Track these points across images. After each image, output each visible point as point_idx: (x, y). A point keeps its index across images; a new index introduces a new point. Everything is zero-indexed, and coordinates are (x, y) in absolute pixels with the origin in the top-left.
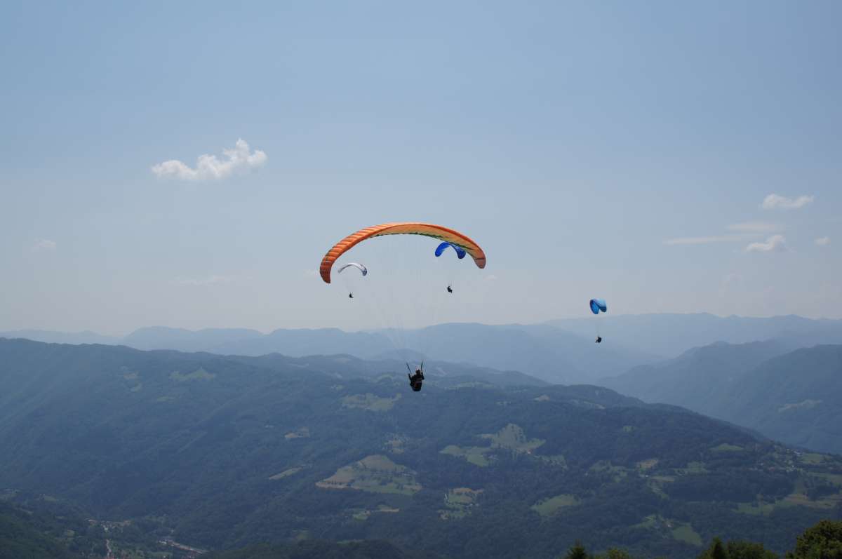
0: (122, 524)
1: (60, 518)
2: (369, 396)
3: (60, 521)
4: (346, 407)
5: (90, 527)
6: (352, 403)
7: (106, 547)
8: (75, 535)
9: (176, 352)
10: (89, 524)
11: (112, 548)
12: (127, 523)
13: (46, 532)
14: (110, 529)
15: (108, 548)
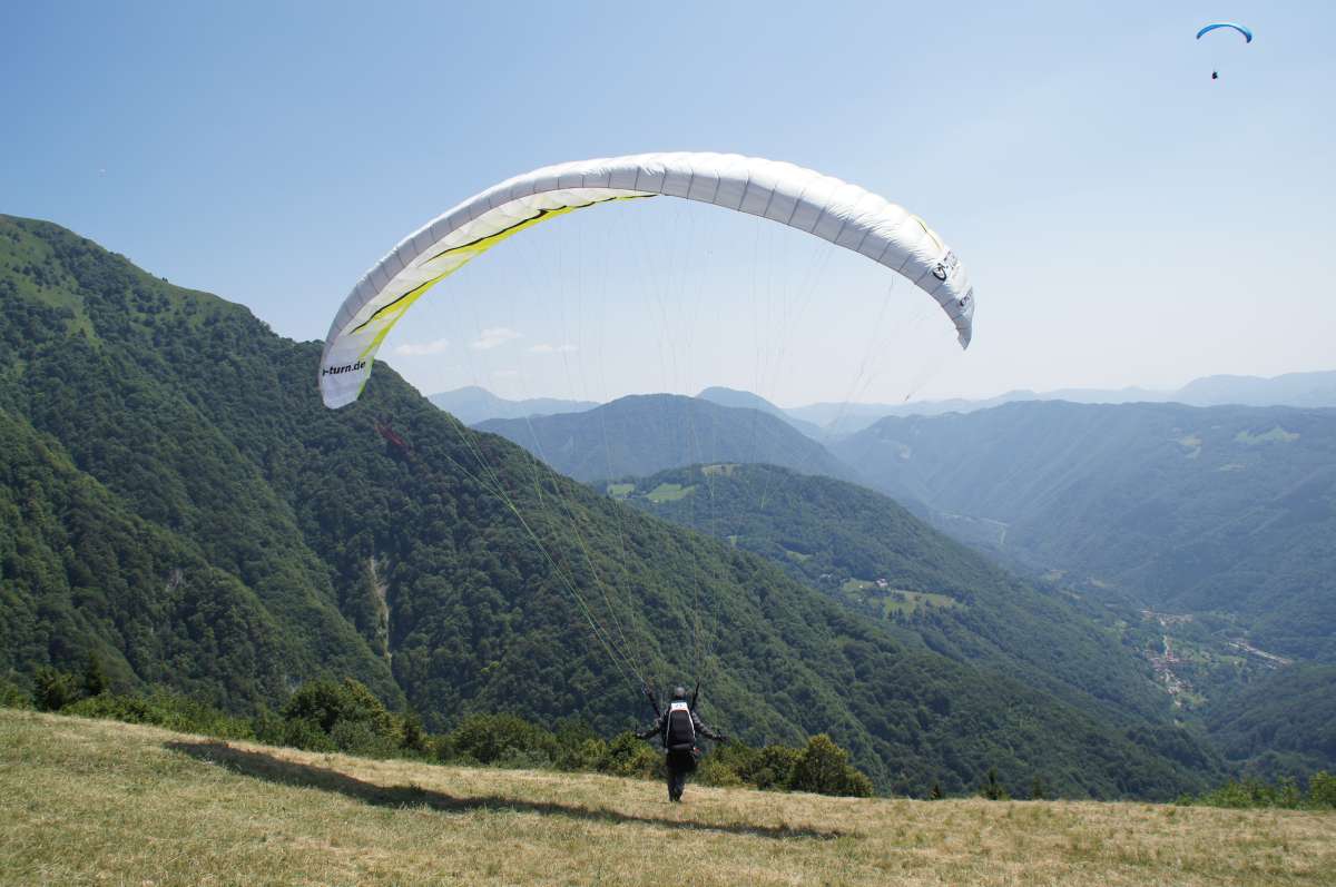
0: (1183, 619)
1: (1110, 605)
3: (1110, 609)
5: (1144, 619)
7: (1162, 644)
8: (1128, 627)
9: (1243, 407)
10: (1143, 615)
11: (1171, 647)
12: (1188, 618)
13: (1095, 621)
14: (1167, 624)
15: (1166, 645)
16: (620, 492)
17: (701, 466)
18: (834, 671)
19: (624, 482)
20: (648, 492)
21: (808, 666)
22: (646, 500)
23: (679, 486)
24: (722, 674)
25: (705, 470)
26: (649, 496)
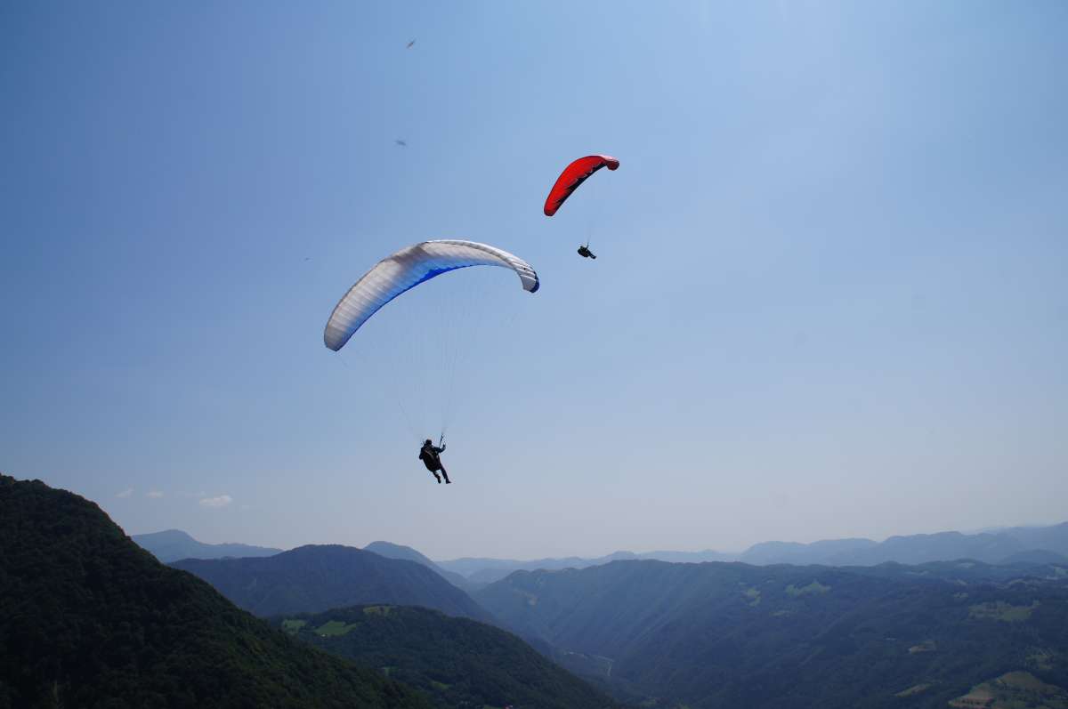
2: (1000, 604)
4: (973, 617)
6: (980, 612)
9: (791, 566)
16: (293, 626)
17: (363, 607)
19: (297, 618)
20: (317, 627)
22: (315, 635)
23: (344, 623)
25: (365, 610)
26: (318, 631)
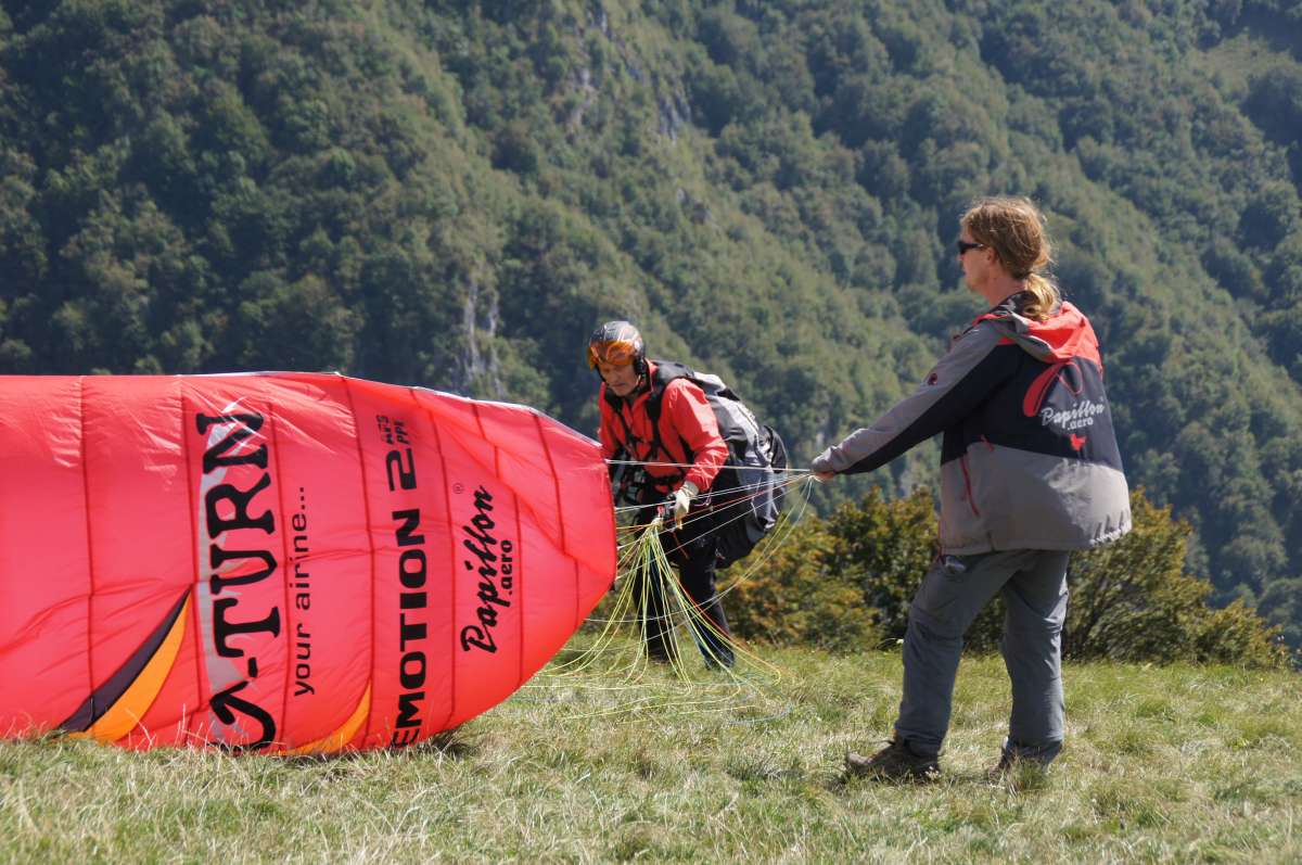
18: (1208, 194)
21: (1092, 170)
24: (724, 211)
